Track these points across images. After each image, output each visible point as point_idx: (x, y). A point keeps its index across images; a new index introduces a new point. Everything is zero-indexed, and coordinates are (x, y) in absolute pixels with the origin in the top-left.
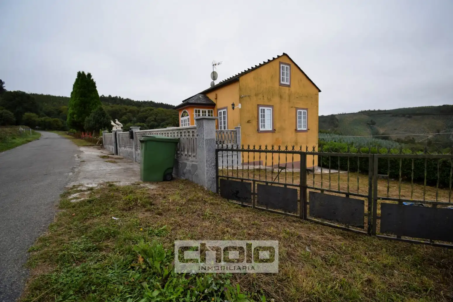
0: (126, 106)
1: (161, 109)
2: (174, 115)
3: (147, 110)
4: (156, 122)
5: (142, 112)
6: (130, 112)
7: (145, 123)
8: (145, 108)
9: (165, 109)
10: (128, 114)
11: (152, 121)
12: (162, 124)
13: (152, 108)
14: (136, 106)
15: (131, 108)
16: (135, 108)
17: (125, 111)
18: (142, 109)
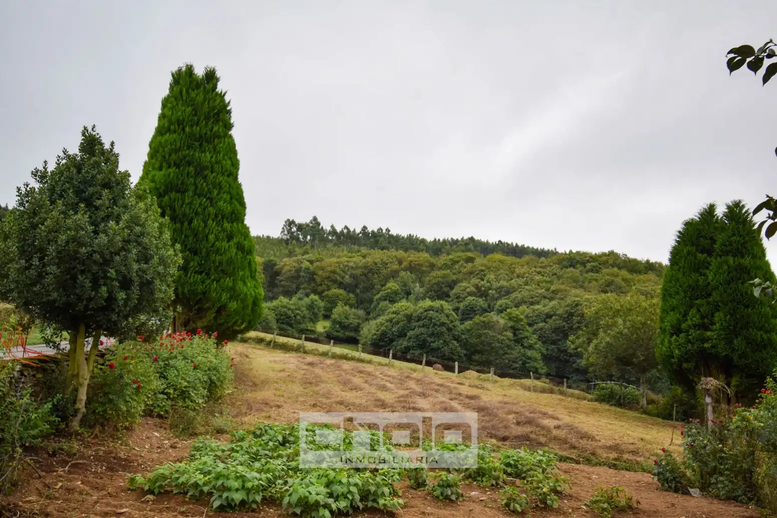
0: (401, 253)
1: (498, 256)
2: (539, 273)
3: (458, 262)
4: (481, 296)
5: (440, 269)
6: (411, 268)
7: (447, 301)
8: (451, 257)
9: (510, 259)
10: (402, 274)
11: (470, 294)
12: (499, 302)
13: (469, 254)
14: (427, 252)
15: (413, 256)
16: (424, 256)
17: (396, 267)
18: (443, 259)
